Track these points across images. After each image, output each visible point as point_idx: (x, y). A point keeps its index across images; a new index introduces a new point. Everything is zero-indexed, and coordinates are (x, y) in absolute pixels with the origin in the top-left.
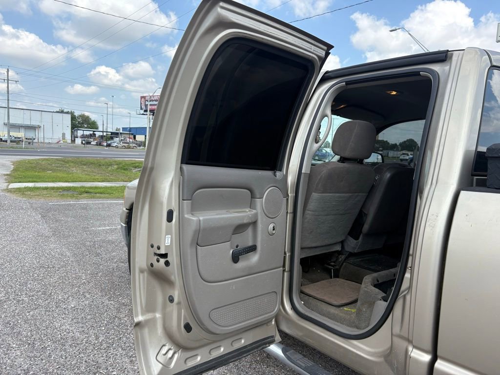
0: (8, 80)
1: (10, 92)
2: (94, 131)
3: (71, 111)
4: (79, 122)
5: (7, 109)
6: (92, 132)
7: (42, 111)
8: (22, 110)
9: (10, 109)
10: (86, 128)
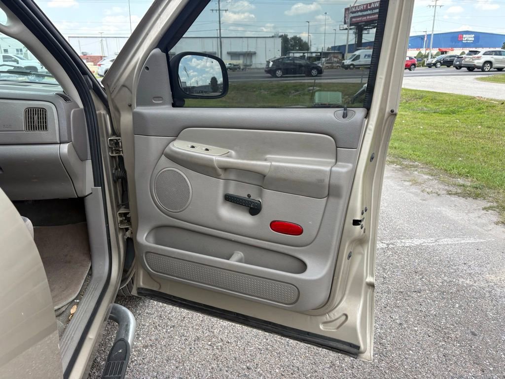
0: (219, 10)
1: (221, 22)
2: (304, 53)
3: (285, 35)
4: (291, 45)
5: (219, 39)
6: (302, 54)
7: (257, 37)
8: (241, 39)
9: (222, 39)
10: (298, 50)
